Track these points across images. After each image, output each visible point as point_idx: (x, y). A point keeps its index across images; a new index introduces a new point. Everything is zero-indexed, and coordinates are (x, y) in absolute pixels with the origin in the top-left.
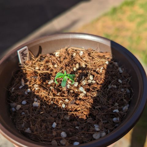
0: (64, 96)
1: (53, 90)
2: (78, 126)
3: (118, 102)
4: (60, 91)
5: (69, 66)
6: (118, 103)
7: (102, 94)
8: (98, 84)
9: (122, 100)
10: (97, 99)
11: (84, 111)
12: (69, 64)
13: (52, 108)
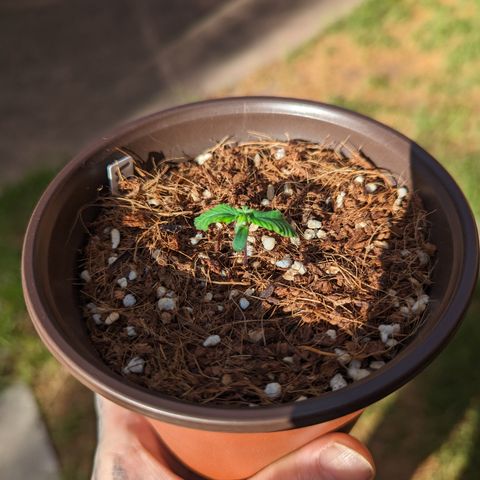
0: (240, 278)
1: (209, 264)
2: (290, 354)
3: (394, 286)
4: (229, 264)
5: (246, 193)
6: (395, 290)
7: (351, 267)
8: (333, 240)
9: (405, 280)
10: (336, 281)
11: (304, 314)
12: (247, 186)
13: (212, 313)
